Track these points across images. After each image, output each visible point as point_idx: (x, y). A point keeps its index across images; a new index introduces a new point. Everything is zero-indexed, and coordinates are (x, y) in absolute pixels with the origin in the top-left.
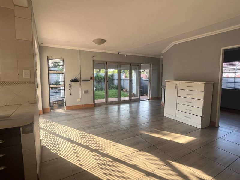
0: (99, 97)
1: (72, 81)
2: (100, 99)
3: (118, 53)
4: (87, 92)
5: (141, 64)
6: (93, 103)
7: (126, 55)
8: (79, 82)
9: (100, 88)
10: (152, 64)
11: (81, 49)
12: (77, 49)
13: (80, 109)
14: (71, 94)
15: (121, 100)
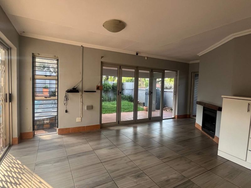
0: (106, 111)
1: (69, 91)
2: (108, 113)
3: (137, 54)
4: (90, 108)
5: (166, 71)
6: (99, 123)
7: (147, 57)
8: (80, 94)
9: (107, 99)
10: (178, 71)
11: (85, 45)
12: (79, 44)
13: (80, 132)
14: (66, 111)
15: (138, 119)
